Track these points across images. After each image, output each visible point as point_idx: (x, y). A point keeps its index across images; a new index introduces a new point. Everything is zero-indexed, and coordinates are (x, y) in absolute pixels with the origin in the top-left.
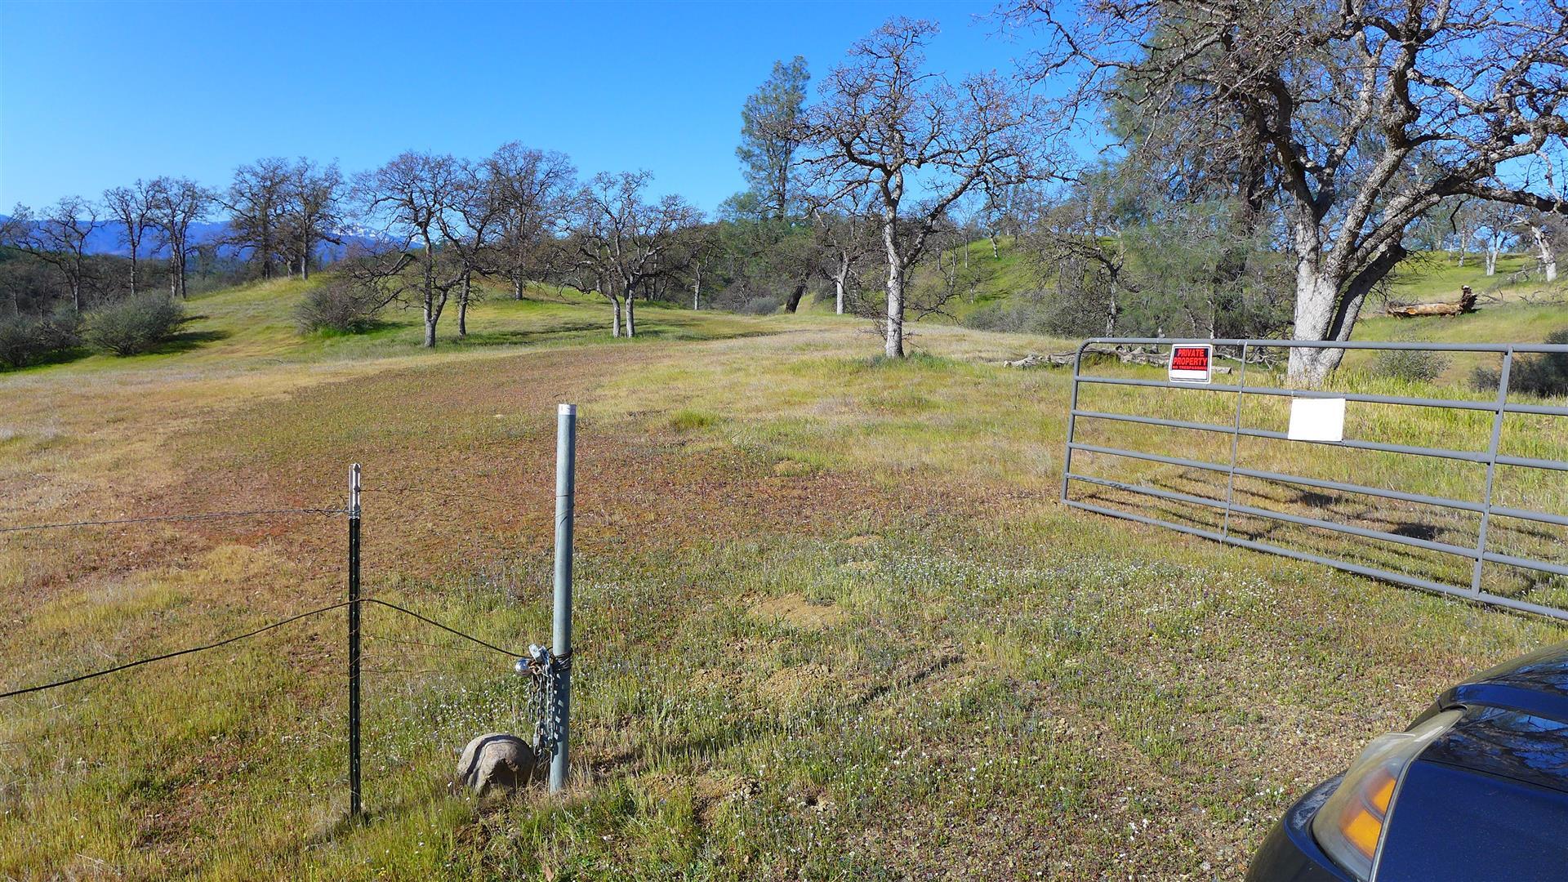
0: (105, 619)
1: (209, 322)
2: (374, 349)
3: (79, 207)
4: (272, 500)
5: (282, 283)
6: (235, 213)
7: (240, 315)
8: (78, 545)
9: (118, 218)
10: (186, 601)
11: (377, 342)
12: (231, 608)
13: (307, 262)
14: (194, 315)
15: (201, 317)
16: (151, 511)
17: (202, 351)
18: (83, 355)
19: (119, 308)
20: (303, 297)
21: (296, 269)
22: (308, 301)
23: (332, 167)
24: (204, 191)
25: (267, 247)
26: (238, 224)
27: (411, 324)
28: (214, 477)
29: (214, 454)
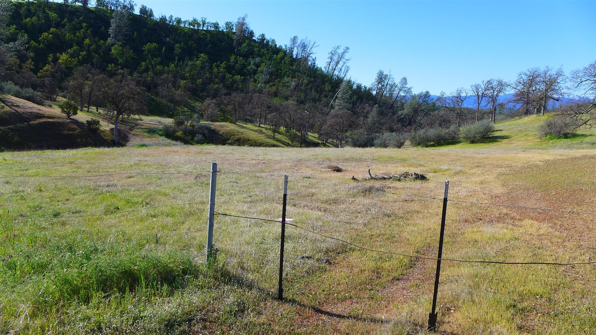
0: (490, 239)
1: (503, 132)
2: (573, 145)
3: (463, 91)
4: (543, 205)
5: (533, 117)
6: (516, 90)
7: (515, 130)
8: (475, 210)
9: (475, 94)
10: (517, 239)
11: (574, 142)
12: (536, 246)
13: (544, 109)
14: (497, 129)
15: (500, 130)
16: (497, 201)
17: (499, 143)
18: (459, 142)
19: (472, 126)
20: (541, 123)
21: (539, 111)
22: (544, 125)
23: (560, 69)
24: (505, 83)
25: (528, 103)
26: (517, 95)
27: (591, 135)
28: (519, 192)
29: (517, 183)
